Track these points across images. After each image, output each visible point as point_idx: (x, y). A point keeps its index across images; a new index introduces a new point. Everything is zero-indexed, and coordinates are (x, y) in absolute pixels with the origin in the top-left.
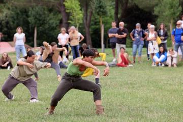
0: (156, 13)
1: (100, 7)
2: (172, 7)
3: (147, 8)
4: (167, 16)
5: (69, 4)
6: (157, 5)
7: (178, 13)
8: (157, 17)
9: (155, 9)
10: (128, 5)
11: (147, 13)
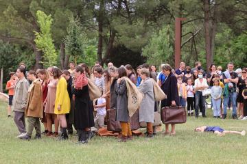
0: (144, 54)
1: (75, 45)
2: (162, 48)
3: (135, 48)
4: (156, 58)
5: (40, 41)
6: (146, 45)
7: (169, 55)
8: (145, 58)
9: (143, 49)
10: (114, 44)
11: (135, 53)
